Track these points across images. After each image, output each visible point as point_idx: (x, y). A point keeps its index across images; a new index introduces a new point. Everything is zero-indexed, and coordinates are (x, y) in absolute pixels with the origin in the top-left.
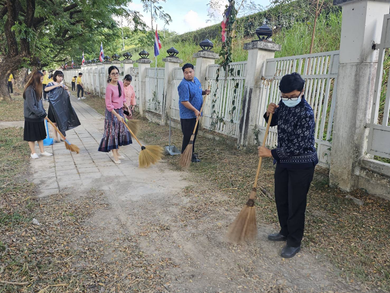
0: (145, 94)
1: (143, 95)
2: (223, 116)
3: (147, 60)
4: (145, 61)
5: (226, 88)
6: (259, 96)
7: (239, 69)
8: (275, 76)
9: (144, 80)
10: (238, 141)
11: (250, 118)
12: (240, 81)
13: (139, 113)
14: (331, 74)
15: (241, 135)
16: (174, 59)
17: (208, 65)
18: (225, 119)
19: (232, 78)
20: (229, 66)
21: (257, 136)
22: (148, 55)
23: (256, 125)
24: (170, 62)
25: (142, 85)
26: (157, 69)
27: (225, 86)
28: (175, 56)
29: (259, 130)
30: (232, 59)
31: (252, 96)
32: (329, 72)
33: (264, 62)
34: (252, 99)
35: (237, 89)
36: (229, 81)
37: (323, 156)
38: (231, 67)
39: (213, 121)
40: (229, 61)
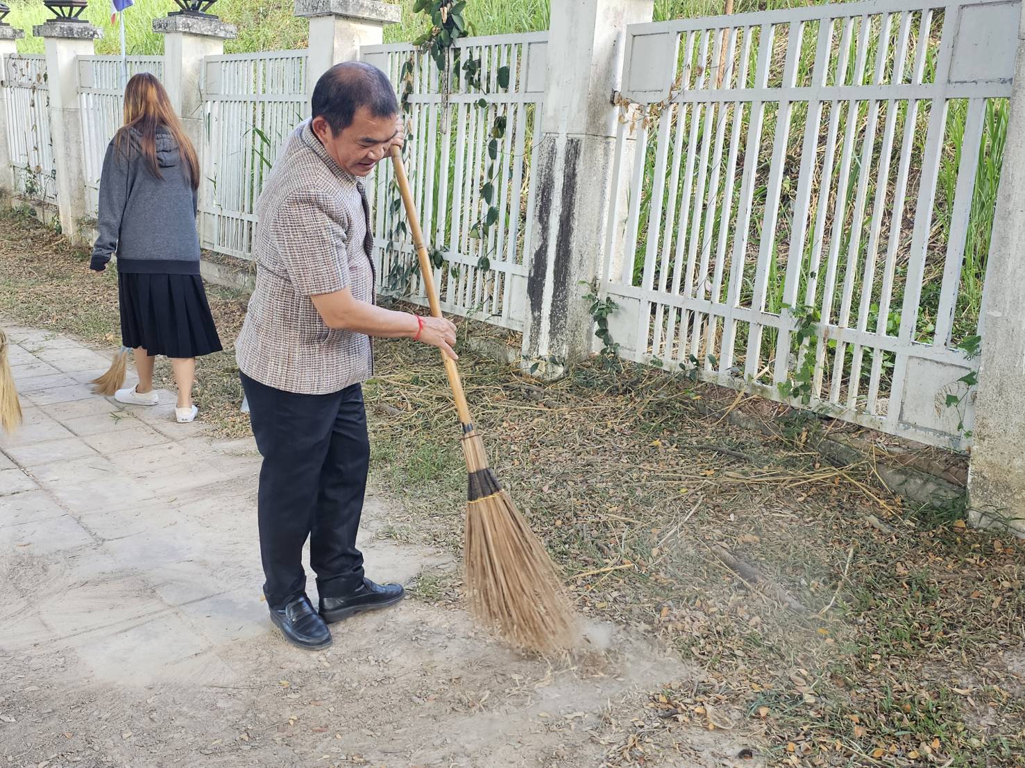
0: (79, 158)
1: (74, 163)
2: (440, 241)
3: (82, 25)
4: (71, 30)
5: (447, 139)
6: (605, 167)
7: (505, 65)
8: (674, 93)
9: (72, 106)
10: (526, 340)
11: (575, 256)
12: (511, 110)
13: (59, 230)
14: (949, 81)
15: (537, 321)
16: (199, 25)
17: (357, 48)
18: (452, 257)
19: (474, 97)
20: (457, 51)
21: (602, 321)
22: (83, 7)
23: (595, 279)
24: (185, 33)
25: (65, 125)
26: (127, 62)
27: (444, 129)
28: (204, 9)
29: (608, 299)
30: (466, 24)
31: (581, 167)
32: (940, 75)
33: (619, 35)
34: (578, 179)
35: (499, 141)
36: (462, 110)
37: (938, 410)
38: (464, 58)
39: (396, 262)
40: (455, 32)
